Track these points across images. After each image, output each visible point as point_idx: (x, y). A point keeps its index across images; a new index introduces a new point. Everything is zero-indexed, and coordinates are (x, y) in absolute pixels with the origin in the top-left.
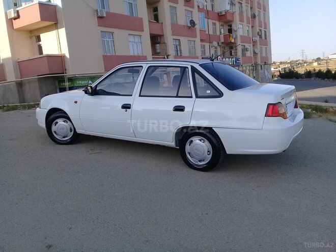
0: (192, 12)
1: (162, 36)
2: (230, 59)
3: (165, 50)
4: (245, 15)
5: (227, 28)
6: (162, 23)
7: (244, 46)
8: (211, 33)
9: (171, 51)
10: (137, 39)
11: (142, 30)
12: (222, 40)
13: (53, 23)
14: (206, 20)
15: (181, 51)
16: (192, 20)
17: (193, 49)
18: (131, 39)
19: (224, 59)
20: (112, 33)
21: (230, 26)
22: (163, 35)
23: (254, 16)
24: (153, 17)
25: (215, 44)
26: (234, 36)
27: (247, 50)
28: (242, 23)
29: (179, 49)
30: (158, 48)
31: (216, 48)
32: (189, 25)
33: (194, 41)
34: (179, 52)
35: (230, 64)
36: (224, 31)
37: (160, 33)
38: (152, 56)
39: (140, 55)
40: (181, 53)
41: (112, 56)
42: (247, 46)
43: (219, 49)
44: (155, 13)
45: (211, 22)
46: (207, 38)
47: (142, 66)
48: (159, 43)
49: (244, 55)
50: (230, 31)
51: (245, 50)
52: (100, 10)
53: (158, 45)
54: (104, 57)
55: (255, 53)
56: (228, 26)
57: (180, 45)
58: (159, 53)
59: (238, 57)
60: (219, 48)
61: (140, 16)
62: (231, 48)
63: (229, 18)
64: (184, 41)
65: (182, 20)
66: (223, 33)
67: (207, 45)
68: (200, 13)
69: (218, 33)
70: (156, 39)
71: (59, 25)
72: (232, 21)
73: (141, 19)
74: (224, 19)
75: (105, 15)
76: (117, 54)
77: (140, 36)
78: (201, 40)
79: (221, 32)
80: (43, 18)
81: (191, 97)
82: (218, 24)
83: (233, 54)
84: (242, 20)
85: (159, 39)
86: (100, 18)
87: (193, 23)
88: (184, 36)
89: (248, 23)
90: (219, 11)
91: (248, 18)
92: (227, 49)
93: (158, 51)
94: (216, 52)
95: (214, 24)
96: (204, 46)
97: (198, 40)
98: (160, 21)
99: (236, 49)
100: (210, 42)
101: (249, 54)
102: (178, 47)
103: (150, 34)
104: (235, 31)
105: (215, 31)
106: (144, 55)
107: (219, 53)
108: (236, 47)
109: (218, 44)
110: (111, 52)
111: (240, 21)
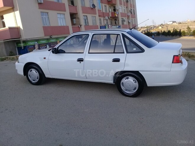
1: (76, 14)
2: (116, 26)
3: (79, 22)
6: (76, 6)
7: (123, 18)
8: (104, 11)
9: (82, 22)
10: (62, 16)
11: (65, 10)
12: (110, 15)
13: (11, 8)
14: (101, 4)
15: (88, 22)
16: (93, 4)
17: (95, 21)
18: (59, 16)
19: (112, 27)
20: (48, 13)
21: (115, 7)
22: (77, 13)
23: (127, 1)
24: (70, 3)
25: (107, 18)
26: (117, 13)
27: (124, 21)
28: (121, 5)
29: (87, 22)
30: (74, 21)
31: (107, 20)
32: (92, 7)
33: (95, 17)
34: (87, 23)
36: (111, 10)
37: (76, 13)
38: (71, 26)
39: (64, 25)
41: (48, 27)
42: (124, 18)
43: (109, 21)
44: (72, 0)
45: (103, 5)
46: (102, 15)
47: (89, 35)
48: (75, 18)
49: (123, 24)
50: (115, 10)
51: (123, 21)
53: (74, 19)
54: (43, 27)
55: (129, 22)
56: (113, 7)
57: (87, 19)
58: (75, 24)
59: (120, 25)
60: (109, 20)
61: (63, 2)
62: (116, 20)
63: (114, 2)
64: (90, 16)
65: (88, 5)
66: (110, 11)
67: (102, 19)
69: (108, 12)
70: (73, 16)
71: (15, 9)
72: (116, 4)
73: (64, 4)
74: (111, 3)
75: (42, 2)
76: (51, 25)
77: (64, 14)
78: (99, 16)
79: (109, 11)
80: (5, 5)
81: (124, 53)
82: (108, 6)
83: (117, 23)
84: (121, 4)
85: (75, 16)
86: (40, 4)
88: (89, 14)
89: (124, 5)
91: (124, 2)
92: (114, 22)
93: (75, 23)
94: (107, 22)
95: (105, 6)
96: (101, 19)
97: (97, 16)
98: (75, 5)
99: (119, 21)
100: (104, 17)
101: (126, 23)
102: (86, 20)
103: (70, 13)
104: (118, 10)
105: (106, 10)
106: (67, 25)
107: (109, 23)
108: (118, 19)
109: (108, 18)
110: (47, 24)
111: (120, 4)
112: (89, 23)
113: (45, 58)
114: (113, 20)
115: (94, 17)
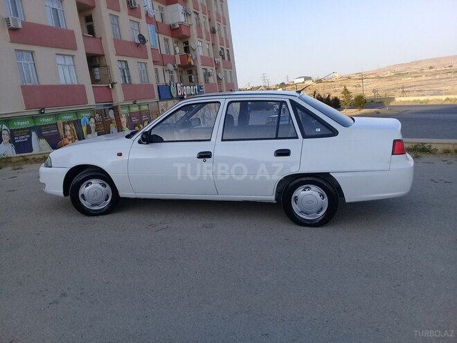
0: (138, 23)
1: (101, 56)
2: (192, 87)
3: (109, 75)
4: (203, 29)
5: (183, 46)
6: (101, 38)
7: (206, 69)
8: (164, 52)
9: (117, 77)
10: (69, 61)
11: (74, 48)
12: (178, 62)
14: (156, 35)
15: (129, 77)
16: (140, 35)
17: (145, 75)
18: (60, 60)
19: (185, 87)
20: (32, 53)
21: (187, 43)
22: (104, 55)
23: (213, 31)
24: (86, 29)
25: (170, 67)
26: (194, 57)
27: (209, 75)
28: (201, 40)
29: (126, 75)
30: (97, 73)
31: (172, 72)
32: (137, 41)
33: (145, 64)
34: (127, 78)
35: (192, 93)
36: (179, 50)
37: (100, 53)
38: (91, 85)
39: (74, 83)
40: (130, 79)
41: (34, 86)
42: (209, 69)
43: (175, 74)
44: (89, 23)
45: (162, 37)
46: (160, 60)
47: (219, 102)
48: (98, 66)
49: (206, 81)
50: (187, 49)
51: (207, 75)
52: (12, 19)
53: (97, 69)
54: (23, 87)
55: (219, 79)
56: (184, 43)
57: (128, 69)
58: (99, 80)
59: (200, 84)
60: (175, 72)
61: (70, 28)
62: (190, 72)
63: (184, 32)
64: (133, 63)
65: (129, 35)
66: (178, 52)
67: (160, 68)
68: (149, 25)
69: (172, 53)
70: (94, 61)
72: (189, 37)
73: (72, 32)
74: (178, 34)
75: (20, 26)
76: (43, 83)
77: (73, 56)
78: (154, 62)
79: (175, 51)
81: (297, 138)
82: (171, 40)
83: (193, 80)
84: (200, 36)
85: (98, 60)
86: (13, 30)
87: (141, 37)
88: (132, 57)
89: (208, 40)
90: (171, 23)
91: (206, 32)
92: (186, 77)
93: (98, 77)
94: (172, 78)
95: (166, 40)
96: (156, 69)
97: (150, 61)
98: (97, 35)
99: (197, 74)
100: (164, 65)
101: (212, 80)
102: (125, 71)
103: (86, 54)
104: (194, 50)
105: (168, 50)
106: (81, 83)
107: (176, 80)
108: (196, 70)
109: (174, 66)
110: (32, 81)
111: (198, 37)
112: (132, 78)
113: (120, 155)
114: (184, 73)
115: (143, 65)
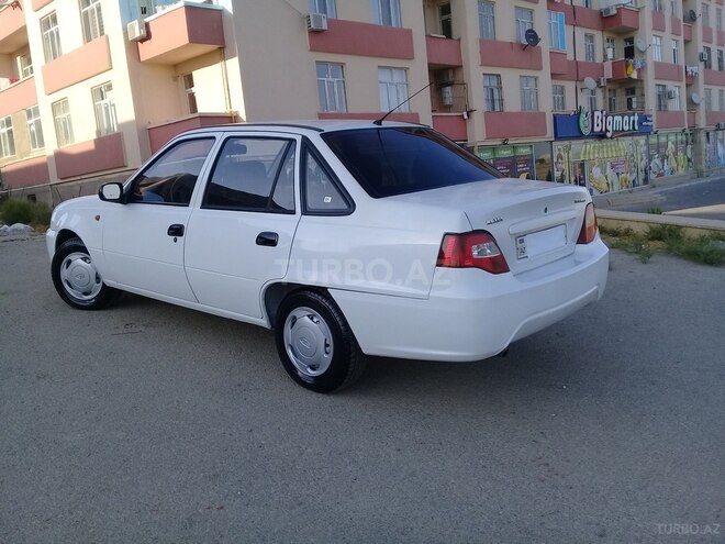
0: (531, 12)
1: (457, 68)
2: (626, 118)
3: (465, 98)
4: (667, 14)
5: (621, 46)
6: (459, 40)
7: (664, 86)
8: (581, 57)
9: (478, 100)
10: (397, 77)
11: (409, 56)
12: (609, 74)
13: (215, 47)
14: (568, 30)
15: (501, 100)
16: (531, 31)
17: (533, 97)
18: (384, 76)
19: (610, 118)
20: (342, 66)
21: (631, 40)
22: (461, 66)
23: (691, 17)
24: (439, 27)
25: (590, 82)
26: (639, 65)
27: (670, 96)
28: (658, 33)
29: (496, 97)
30: (447, 95)
31: (593, 92)
32: (525, 42)
33: (536, 79)
34: (497, 103)
35: (626, 128)
36: (614, 52)
37: (454, 62)
38: (431, 114)
39: (404, 111)
40: (501, 104)
41: (340, 114)
42: (671, 86)
43: (599, 95)
44: (445, 17)
45: (581, 33)
46: (566, 71)
47: (214, 138)
48: (451, 84)
49: (661, 107)
50: (630, 52)
51: (664, 96)
52: (315, 17)
53: (448, 89)
54: (322, 116)
55: (691, 104)
56: (626, 40)
57: (500, 88)
58: (450, 106)
59: (646, 113)
60: (599, 91)
61: (406, 26)
62: (632, 91)
63: (626, 22)
64: (511, 79)
65: (508, 31)
66: (610, 56)
67: (570, 86)
68: (553, 14)
69: (599, 58)
70: (442, 77)
71: (227, 51)
72: (636, 30)
73: (410, 32)
74: (617, 26)
75: (325, 26)
76: (351, 111)
77: (406, 69)
78: (554, 76)
79: (605, 56)
80: (194, 37)
81: (293, 212)
82: (599, 37)
83: (634, 106)
84: (658, 26)
85: (451, 75)
86: (315, 33)
87: (532, 36)
88: (511, 67)
89: (676, 32)
90: (603, 6)
91: (675, 21)
92: (621, 98)
93: (448, 101)
94: (592, 102)
95: (590, 38)
96: (563, 88)
97: (545, 74)
98: (455, 35)
99: (643, 95)
100: (579, 79)
101: (677, 105)
102: (494, 95)
103: (429, 64)
104: (643, 53)
105: (591, 52)
106: (413, 111)
107: (600, 103)
108: (643, 88)
109: (598, 82)
110: (338, 107)
111: (654, 29)
112: (506, 102)
114: (619, 91)
115: (532, 83)
